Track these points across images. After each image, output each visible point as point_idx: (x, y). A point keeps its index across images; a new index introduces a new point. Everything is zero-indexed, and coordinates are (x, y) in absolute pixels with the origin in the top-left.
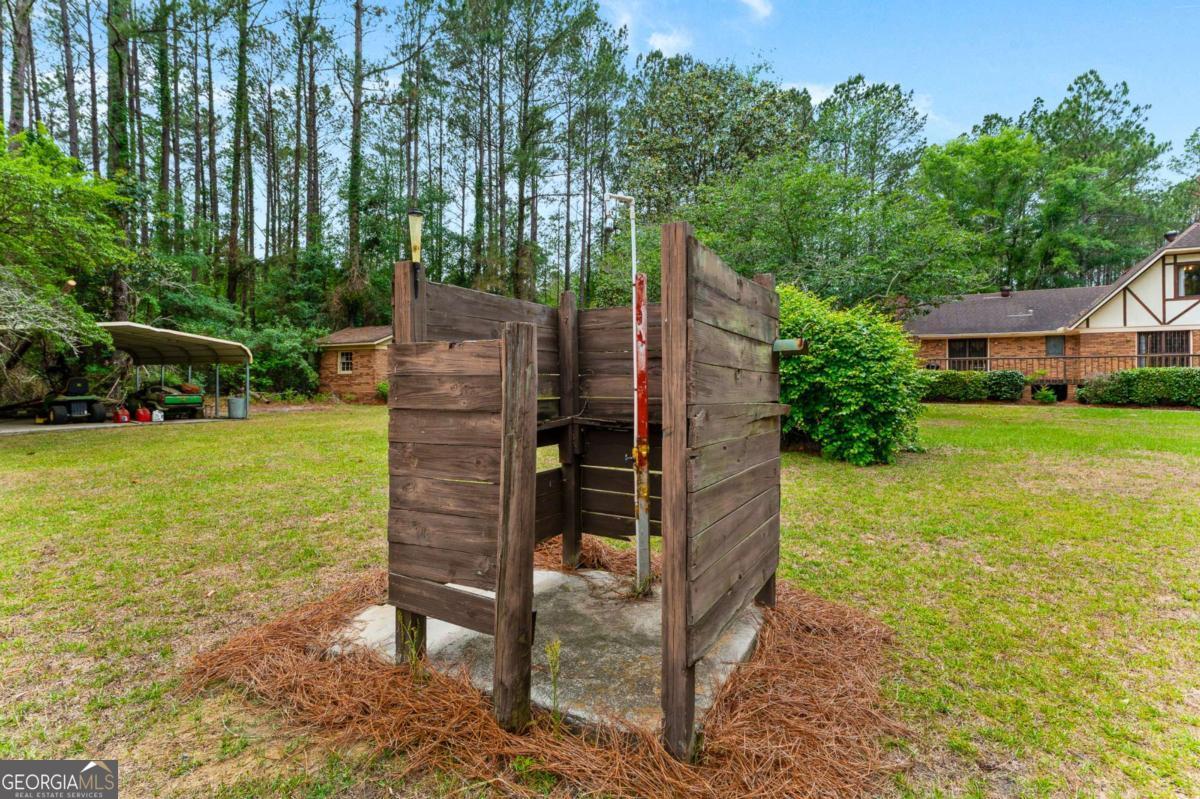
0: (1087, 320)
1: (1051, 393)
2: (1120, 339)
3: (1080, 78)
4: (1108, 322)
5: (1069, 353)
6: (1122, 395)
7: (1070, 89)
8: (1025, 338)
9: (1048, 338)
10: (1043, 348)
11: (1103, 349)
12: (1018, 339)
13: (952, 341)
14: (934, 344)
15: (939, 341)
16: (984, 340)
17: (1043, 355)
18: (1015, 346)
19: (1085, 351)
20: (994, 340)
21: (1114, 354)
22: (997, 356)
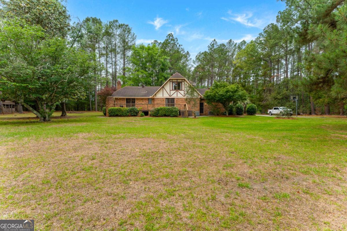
0: (156, 94)
1: (143, 113)
2: (162, 99)
3: (169, 35)
4: (160, 96)
5: (153, 103)
6: (157, 114)
7: (167, 37)
8: (144, 99)
9: (148, 99)
10: (147, 101)
11: (159, 102)
12: (142, 99)
13: (127, 99)
14: (122, 100)
15: (124, 99)
16: (134, 99)
17: (148, 103)
18: (141, 101)
19: (155, 102)
20: (137, 99)
21: (161, 103)
22: (137, 103)
